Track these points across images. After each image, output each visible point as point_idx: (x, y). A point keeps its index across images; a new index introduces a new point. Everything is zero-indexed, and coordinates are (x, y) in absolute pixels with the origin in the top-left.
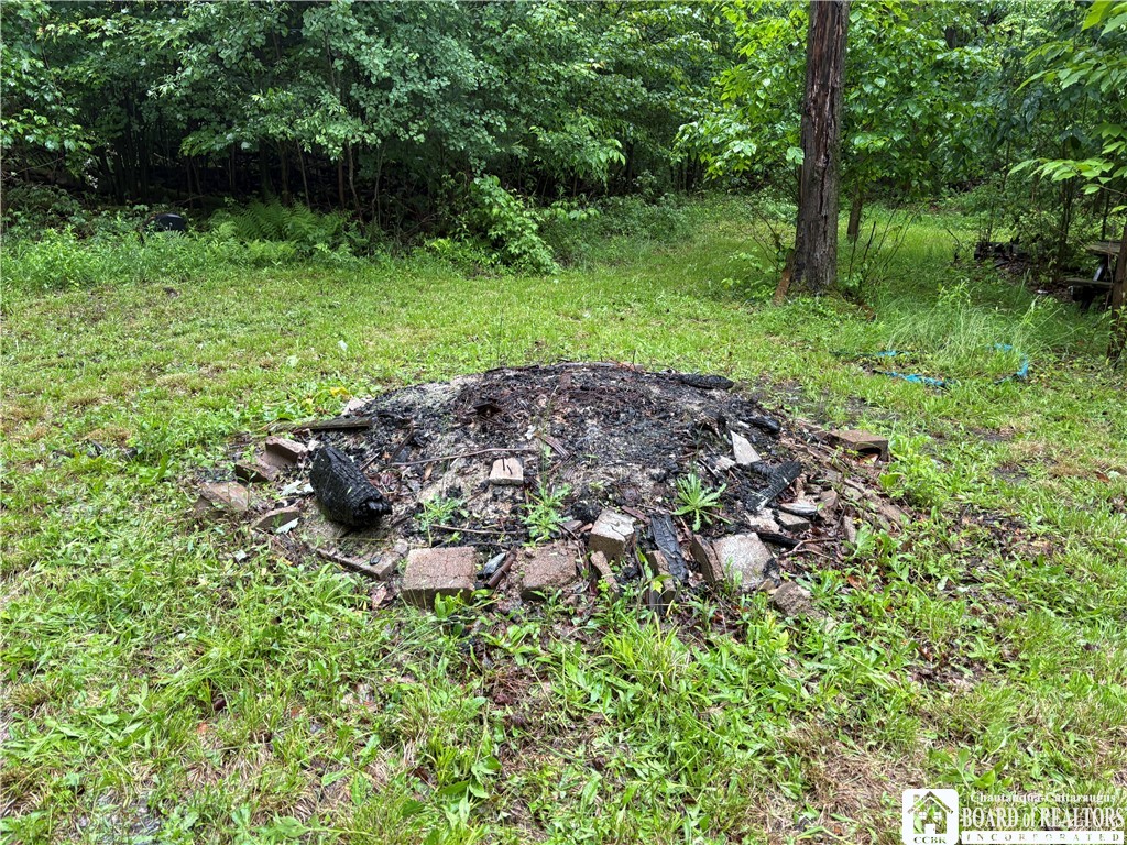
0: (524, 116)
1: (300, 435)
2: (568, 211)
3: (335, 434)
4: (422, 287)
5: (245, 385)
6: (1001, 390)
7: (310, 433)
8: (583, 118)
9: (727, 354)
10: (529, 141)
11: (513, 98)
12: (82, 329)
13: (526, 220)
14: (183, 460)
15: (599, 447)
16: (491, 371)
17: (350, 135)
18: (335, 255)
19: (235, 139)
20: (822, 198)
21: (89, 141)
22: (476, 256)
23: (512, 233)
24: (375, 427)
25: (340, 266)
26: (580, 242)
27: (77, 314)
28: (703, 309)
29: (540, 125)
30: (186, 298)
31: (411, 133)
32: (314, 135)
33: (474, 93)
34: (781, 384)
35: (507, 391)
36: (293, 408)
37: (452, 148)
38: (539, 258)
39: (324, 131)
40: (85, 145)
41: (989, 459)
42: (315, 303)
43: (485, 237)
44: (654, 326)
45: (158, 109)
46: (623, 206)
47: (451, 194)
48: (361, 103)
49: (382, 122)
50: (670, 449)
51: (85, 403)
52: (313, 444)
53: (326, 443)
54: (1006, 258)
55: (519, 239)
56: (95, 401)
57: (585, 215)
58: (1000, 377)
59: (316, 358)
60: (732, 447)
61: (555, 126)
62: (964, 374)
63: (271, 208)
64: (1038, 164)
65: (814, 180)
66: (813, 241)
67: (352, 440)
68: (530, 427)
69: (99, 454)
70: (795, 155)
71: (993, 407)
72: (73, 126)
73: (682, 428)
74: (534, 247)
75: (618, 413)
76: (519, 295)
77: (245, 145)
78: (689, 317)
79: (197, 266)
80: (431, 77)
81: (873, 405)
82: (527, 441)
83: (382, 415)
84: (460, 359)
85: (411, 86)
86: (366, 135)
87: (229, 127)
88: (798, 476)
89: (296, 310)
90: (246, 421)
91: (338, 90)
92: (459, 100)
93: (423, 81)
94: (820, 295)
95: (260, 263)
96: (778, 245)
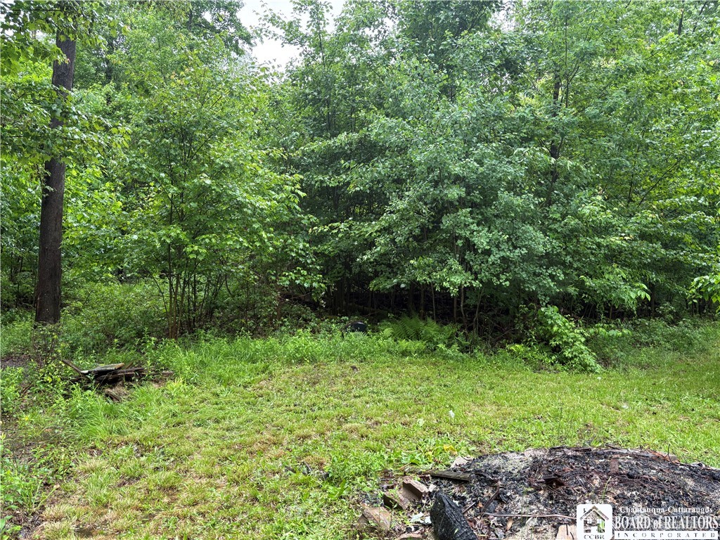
0: (576, 270)
1: (424, 479)
2: (608, 330)
3: (446, 482)
4: (504, 376)
5: (392, 436)
7: (430, 478)
8: (618, 270)
10: (579, 285)
11: (569, 259)
12: (307, 389)
13: (577, 335)
14: (353, 485)
16: (554, 449)
17: (463, 282)
18: (449, 352)
19: (398, 282)
21: (325, 283)
22: (541, 357)
23: (566, 343)
24: (473, 482)
25: (452, 358)
26: (617, 350)
27: (306, 379)
29: (587, 274)
30: (362, 373)
31: (501, 281)
32: (442, 282)
33: (542, 256)
35: (567, 468)
36: (420, 456)
37: (527, 289)
38: (586, 361)
39: (448, 279)
40: (323, 285)
42: (436, 382)
43: (547, 344)
44: (682, 421)
45: (360, 266)
46: (649, 326)
47: (525, 316)
48: (471, 263)
49: (483, 274)
51: (305, 437)
52: (432, 487)
53: (440, 488)
55: (571, 347)
56: (309, 437)
57: (621, 333)
59: (435, 422)
61: (598, 275)
63: (413, 321)
67: (457, 489)
69: (308, 473)
72: (318, 276)
74: (582, 353)
75: (660, 500)
76: (572, 387)
77: (403, 286)
78: (712, 416)
79: (370, 353)
80: (515, 248)
83: (478, 473)
84: (530, 433)
85: (502, 254)
86: (473, 282)
87: (395, 276)
89: (424, 386)
90: (391, 461)
91: (458, 256)
92: (533, 261)
93: (510, 250)
95: (405, 353)
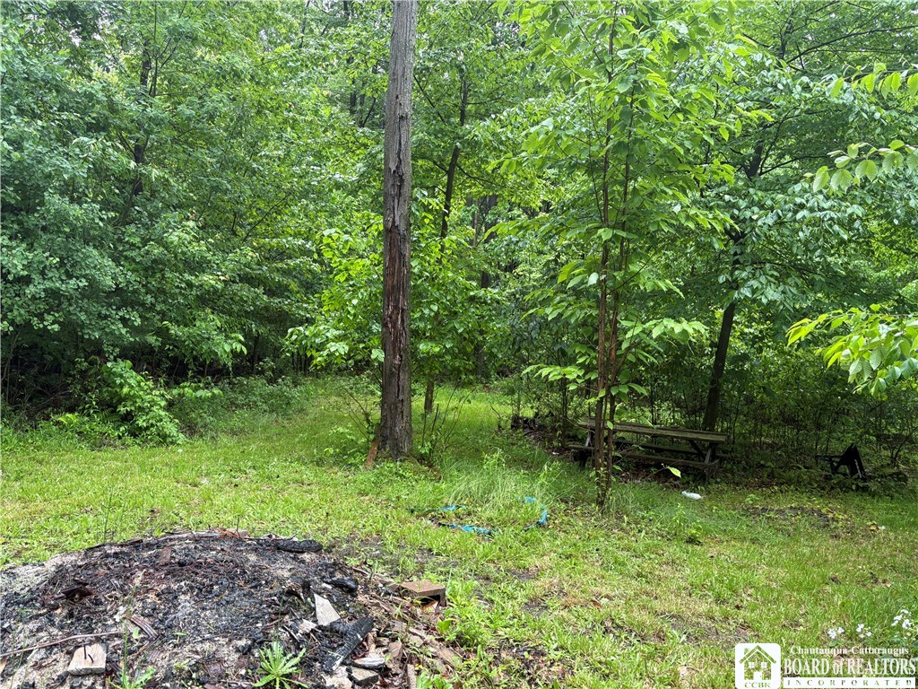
0: (158, 313)
2: (195, 391)
4: (43, 460)
6: (529, 535)
8: (211, 316)
9: (325, 514)
10: (162, 333)
11: (149, 298)
13: (155, 398)
15: (190, 623)
16: (91, 549)
20: (399, 386)
22: (104, 429)
23: (141, 409)
26: (205, 415)
28: (308, 474)
29: (173, 321)
31: (46, 323)
33: (111, 292)
34: (367, 540)
35: (103, 570)
37: (87, 337)
38: (165, 430)
41: (521, 596)
43: (114, 412)
44: (265, 491)
46: (247, 385)
47: (83, 373)
49: (15, 313)
50: (258, 618)
54: (531, 428)
55: (147, 414)
57: (210, 394)
58: (528, 524)
60: (314, 609)
61: (187, 322)
62: (504, 523)
64: (539, 368)
65: (392, 373)
66: (394, 418)
68: (121, 608)
70: (378, 354)
71: (524, 550)
73: (271, 595)
74: (161, 420)
75: (212, 585)
76: (141, 465)
78: (296, 481)
80: (70, 276)
81: (438, 554)
82: (116, 623)
85: (49, 284)
88: (370, 632)
92: (97, 297)
93: (61, 280)
94: (401, 461)
96: (368, 421)
